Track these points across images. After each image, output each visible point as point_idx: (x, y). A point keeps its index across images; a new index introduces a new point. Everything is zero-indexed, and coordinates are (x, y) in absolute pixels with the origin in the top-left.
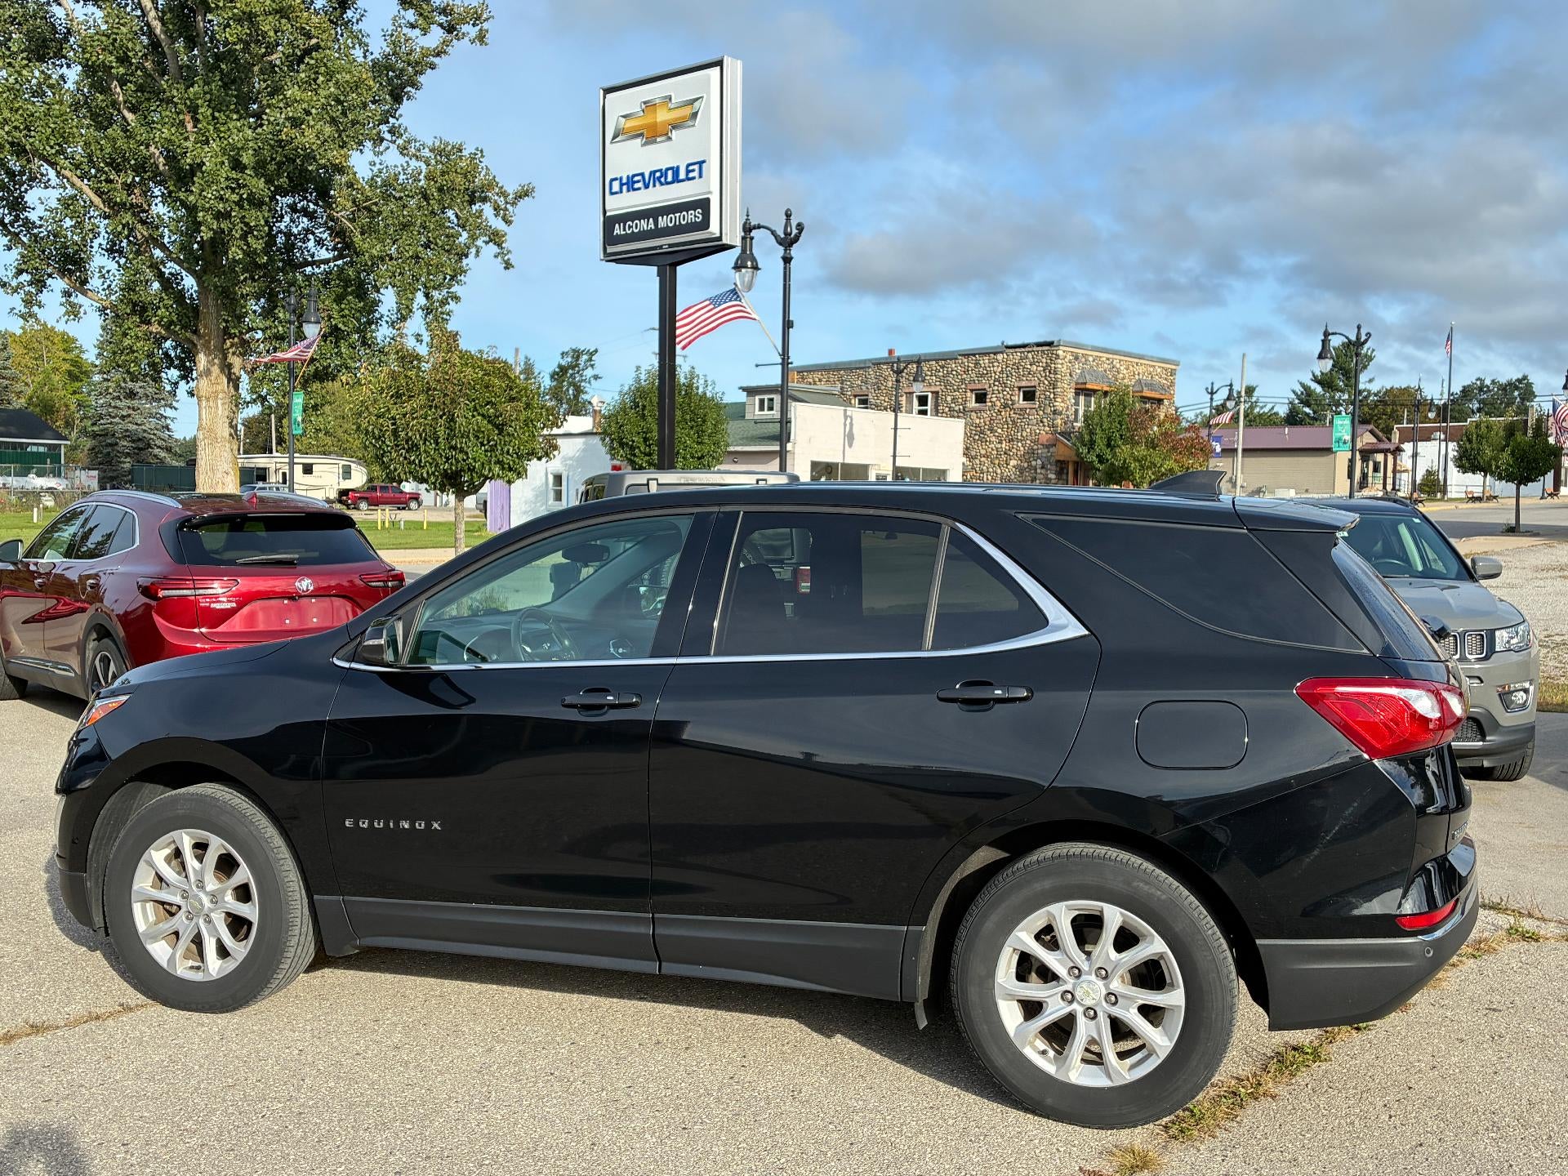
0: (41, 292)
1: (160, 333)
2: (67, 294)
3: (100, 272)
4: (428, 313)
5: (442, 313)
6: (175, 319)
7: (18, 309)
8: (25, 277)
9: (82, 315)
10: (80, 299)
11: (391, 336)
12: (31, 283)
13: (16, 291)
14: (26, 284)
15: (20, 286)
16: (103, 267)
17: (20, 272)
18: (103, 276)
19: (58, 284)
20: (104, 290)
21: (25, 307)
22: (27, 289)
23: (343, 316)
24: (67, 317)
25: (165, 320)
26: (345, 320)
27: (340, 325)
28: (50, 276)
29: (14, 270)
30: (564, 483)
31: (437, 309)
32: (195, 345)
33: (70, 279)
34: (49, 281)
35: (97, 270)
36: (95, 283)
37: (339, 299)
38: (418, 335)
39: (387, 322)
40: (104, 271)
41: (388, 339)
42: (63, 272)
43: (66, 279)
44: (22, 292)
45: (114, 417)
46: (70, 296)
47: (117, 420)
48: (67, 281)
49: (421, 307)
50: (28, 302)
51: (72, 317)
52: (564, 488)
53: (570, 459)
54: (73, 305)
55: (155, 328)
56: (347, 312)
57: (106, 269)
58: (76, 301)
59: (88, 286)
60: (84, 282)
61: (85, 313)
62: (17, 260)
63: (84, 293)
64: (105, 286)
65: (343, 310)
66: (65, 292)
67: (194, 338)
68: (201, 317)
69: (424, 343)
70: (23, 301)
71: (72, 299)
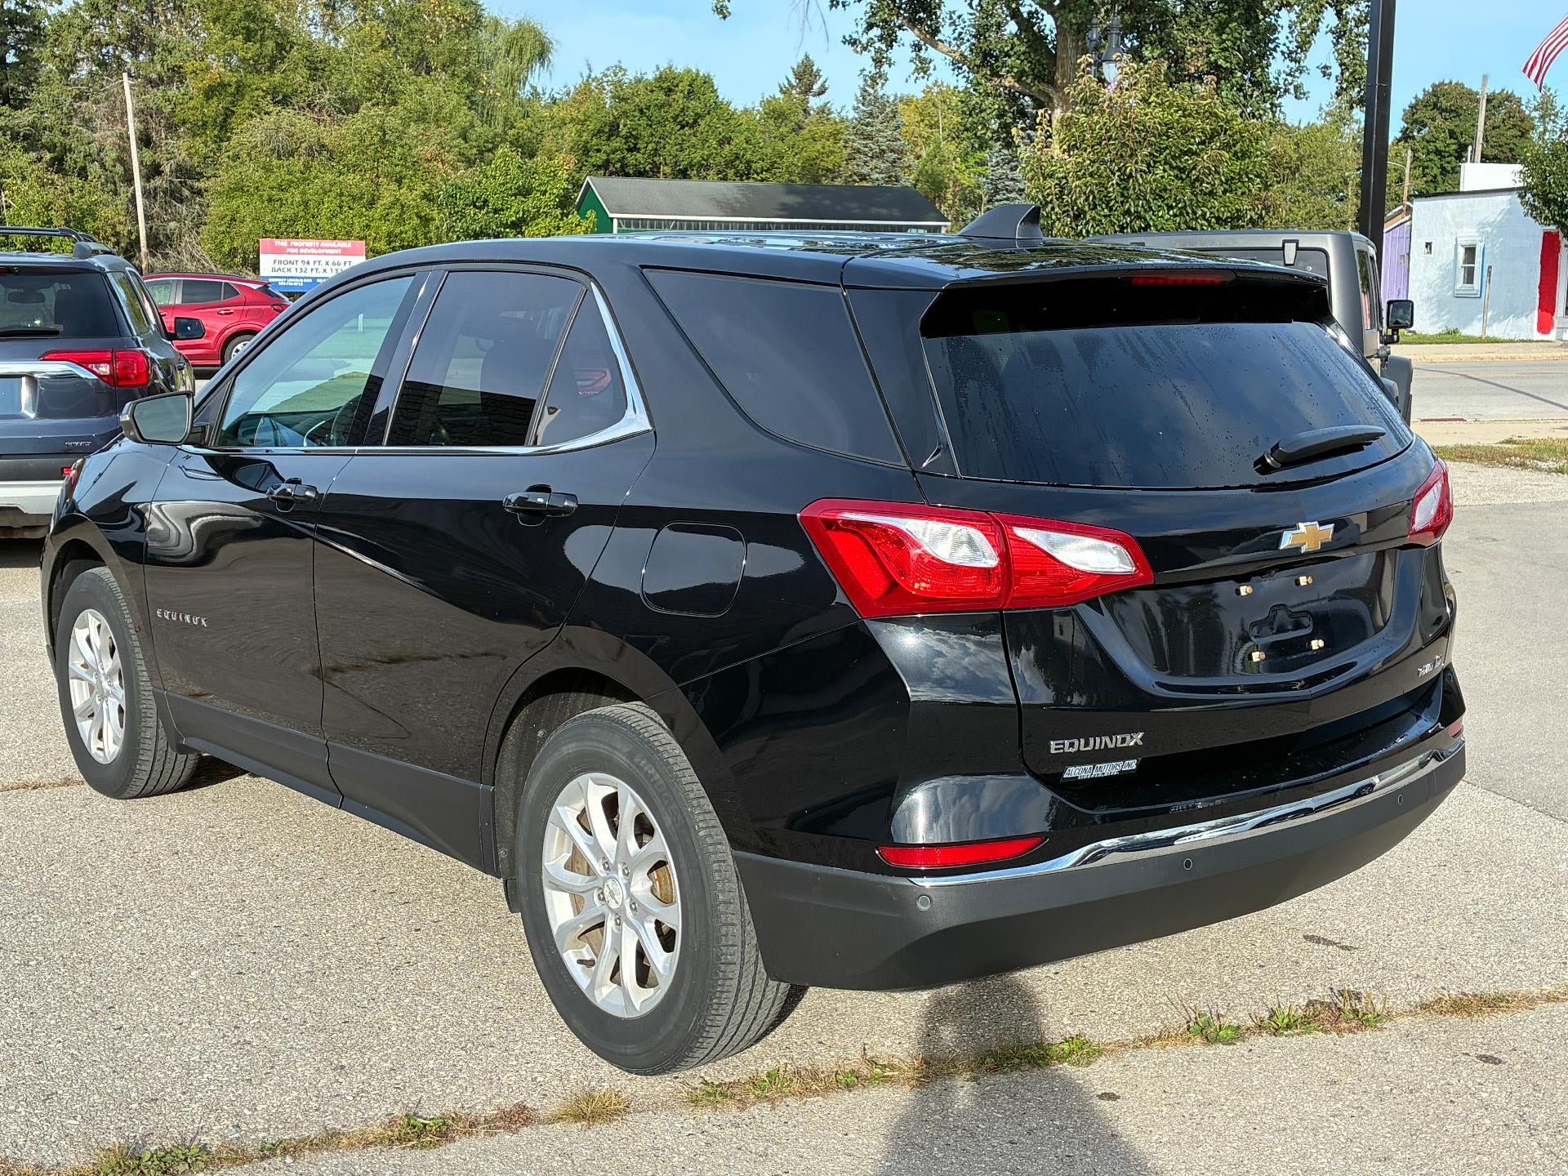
0: (892, 46)
1: (1014, 87)
2: (917, 47)
3: (951, 18)
4: (1340, 37)
5: (1358, 35)
6: (1027, 69)
7: (868, 70)
8: (876, 32)
9: (931, 71)
10: (929, 53)
11: (1288, 71)
12: (881, 38)
13: (865, 49)
14: (876, 39)
15: (870, 42)
16: (954, 12)
17: (870, 26)
18: (953, 23)
19: (908, 36)
20: (955, 39)
21: (876, 67)
22: (877, 45)
23: (1224, 50)
24: (916, 74)
25: (1015, 70)
26: (1227, 54)
27: (1221, 62)
28: (900, 27)
29: (865, 26)
30: (1478, 259)
31: (1351, 30)
32: (1051, 99)
33: (920, 30)
34: (900, 33)
35: (948, 16)
36: (946, 32)
37: (1219, 31)
38: (1326, 67)
39: (1283, 53)
40: (955, 17)
41: (1283, 76)
42: (914, 22)
43: (916, 30)
44: (872, 49)
45: (1011, 192)
46: (920, 50)
47: (1013, 195)
48: (918, 33)
49: (1331, 31)
50: (878, 62)
51: (922, 74)
52: (1477, 265)
53: (1489, 225)
54: (922, 61)
55: (1009, 81)
56: (1229, 43)
57: (957, 14)
58: (926, 56)
59: (939, 37)
60: (935, 31)
61: (935, 69)
62: (866, 13)
63: (935, 46)
64: (956, 35)
65: (1224, 41)
66: (915, 45)
67: (1050, 90)
68: (1059, 63)
69: (1333, 78)
70: (874, 60)
71: (922, 54)
